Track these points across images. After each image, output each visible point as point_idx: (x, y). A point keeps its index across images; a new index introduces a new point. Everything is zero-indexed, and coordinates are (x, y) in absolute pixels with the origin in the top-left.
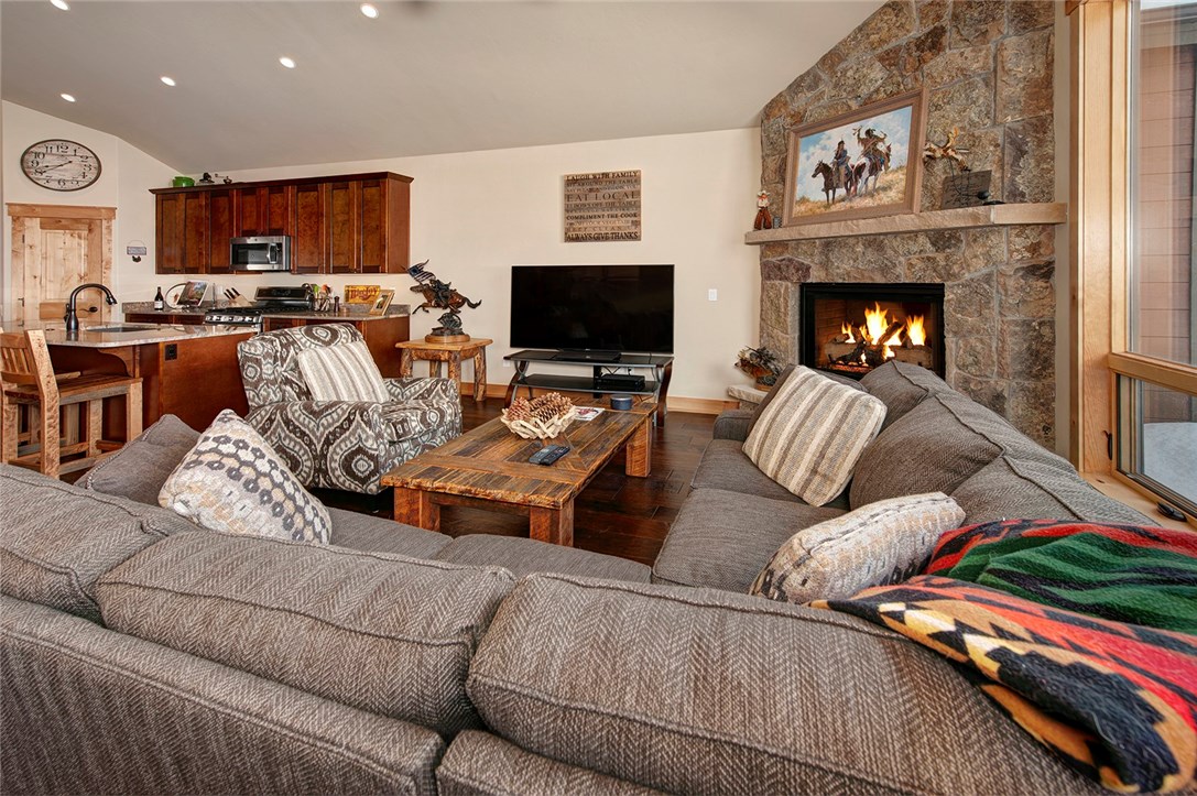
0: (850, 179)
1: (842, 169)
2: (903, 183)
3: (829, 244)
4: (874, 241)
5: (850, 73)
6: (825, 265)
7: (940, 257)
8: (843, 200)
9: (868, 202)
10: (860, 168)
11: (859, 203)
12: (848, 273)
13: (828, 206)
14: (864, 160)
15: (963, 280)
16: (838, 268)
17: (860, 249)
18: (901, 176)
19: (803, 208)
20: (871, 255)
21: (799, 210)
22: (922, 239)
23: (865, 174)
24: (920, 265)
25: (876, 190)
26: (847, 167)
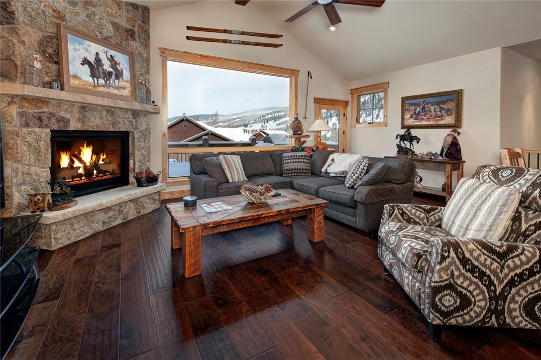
0: (106, 76)
1: (100, 68)
2: (130, 88)
3: (84, 108)
4: (110, 111)
5: (97, 17)
6: (82, 120)
7: (134, 121)
8: (104, 86)
9: (116, 92)
10: (110, 74)
11: (112, 91)
12: (97, 126)
13: (95, 86)
14: (111, 70)
15: (140, 130)
16: (93, 122)
17: (104, 113)
18: (128, 85)
19: (77, 82)
20: (110, 118)
21: (73, 82)
22: (130, 113)
23: (113, 77)
24: (127, 123)
25: (120, 87)
26: (103, 69)
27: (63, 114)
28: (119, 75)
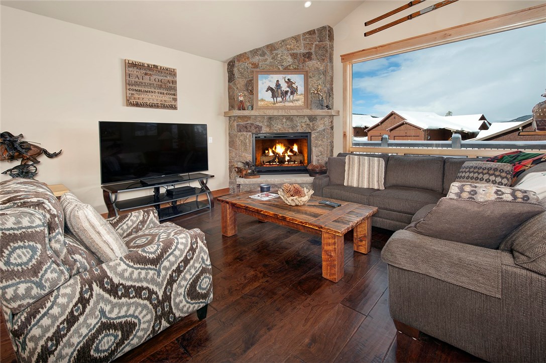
0: (283, 95)
1: (279, 91)
2: (303, 99)
3: (270, 118)
4: (289, 118)
5: (279, 56)
6: (269, 126)
7: (311, 124)
8: (281, 102)
9: (291, 104)
10: (287, 92)
11: (287, 104)
12: (280, 129)
13: (274, 104)
14: (288, 89)
15: (317, 131)
16: (276, 127)
17: (284, 120)
18: (302, 97)
19: (262, 103)
20: (288, 123)
21: (260, 104)
22: (306, 118)
23: (289, 94)
24: (305, 126)
25: (294, 100)
26: (281, 90)
27: (258, 123)
28: (294, 91)
